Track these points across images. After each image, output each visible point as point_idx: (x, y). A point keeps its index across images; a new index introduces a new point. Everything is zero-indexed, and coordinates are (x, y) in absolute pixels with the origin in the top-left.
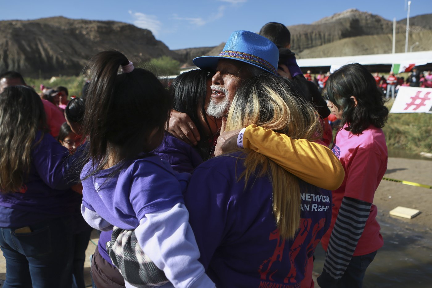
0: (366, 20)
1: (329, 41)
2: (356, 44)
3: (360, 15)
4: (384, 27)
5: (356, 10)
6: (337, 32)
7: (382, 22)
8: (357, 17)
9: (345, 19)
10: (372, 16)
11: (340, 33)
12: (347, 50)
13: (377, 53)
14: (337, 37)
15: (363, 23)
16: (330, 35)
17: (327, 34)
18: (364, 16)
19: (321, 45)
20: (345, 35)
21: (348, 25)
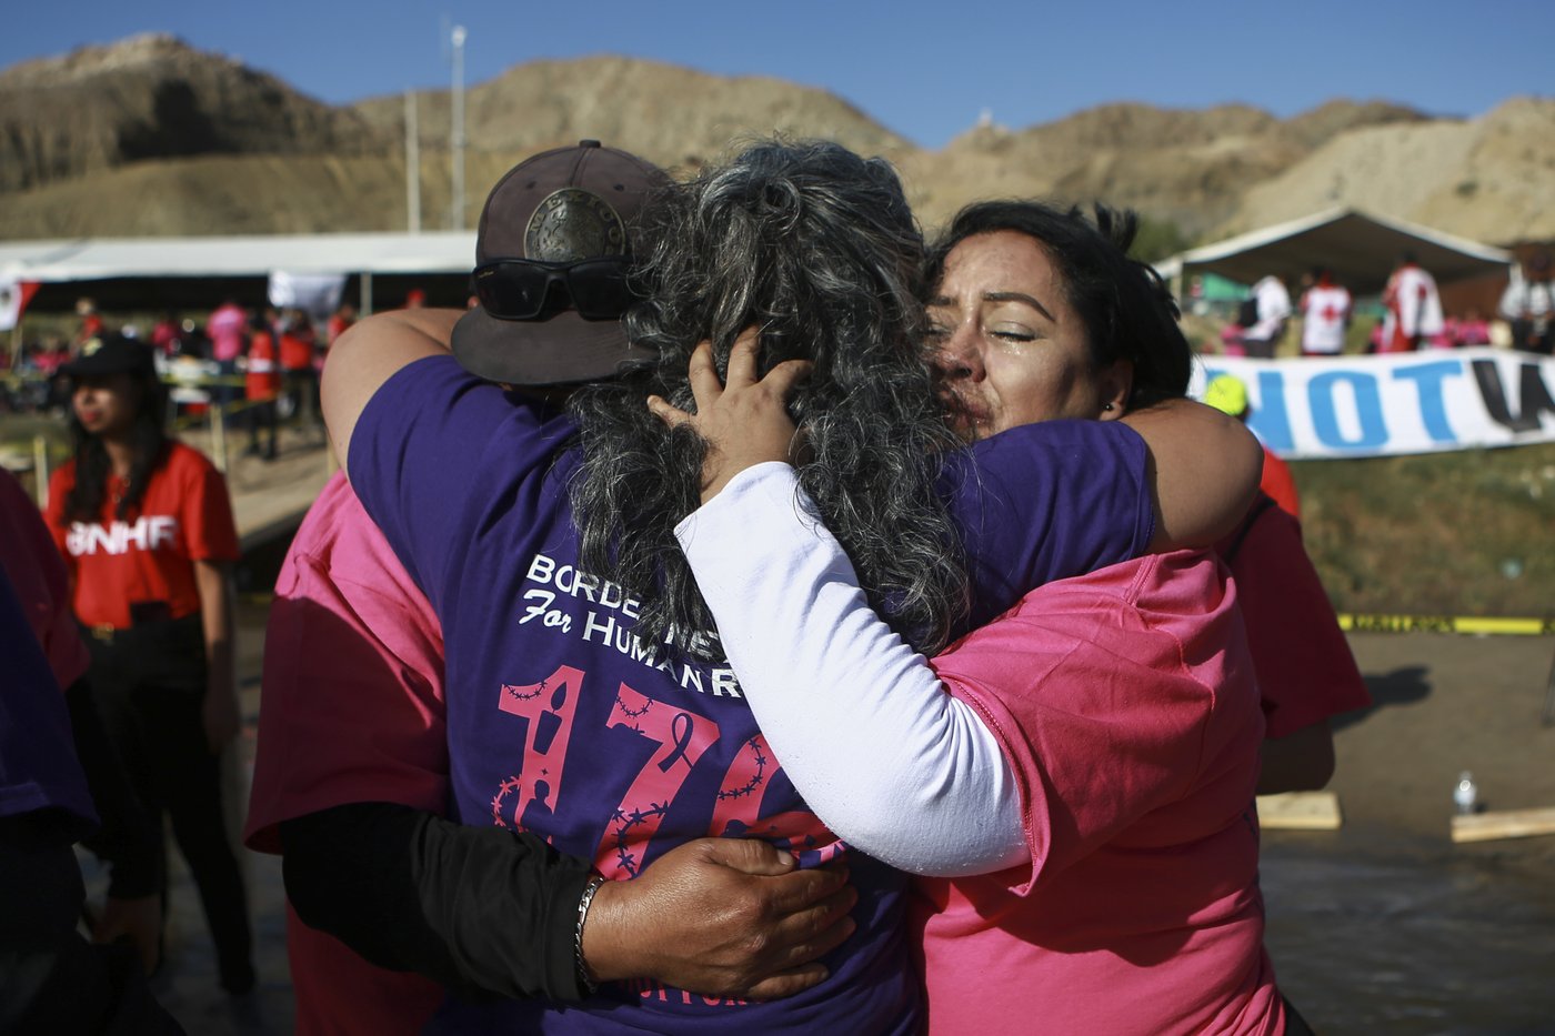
0: (223, 89)
1: (63, 169)
2: (194, 190)
3: (195, 67)
4: (300, 124)
5: (178, 44)
6: (97, 134)
7: (291, 106)
8: (183, 72)
9: (129, 77)
10: (249, 76)
11: (112, 136)
12: (157, 213)
13: (290, 231)
14: (98, 153)
15: (210, 101)
16: (63, 142)
17: (49, 139)
18: (210, 73)
19: (26, 184)
20: (134, 146)
21: (143, 106)
